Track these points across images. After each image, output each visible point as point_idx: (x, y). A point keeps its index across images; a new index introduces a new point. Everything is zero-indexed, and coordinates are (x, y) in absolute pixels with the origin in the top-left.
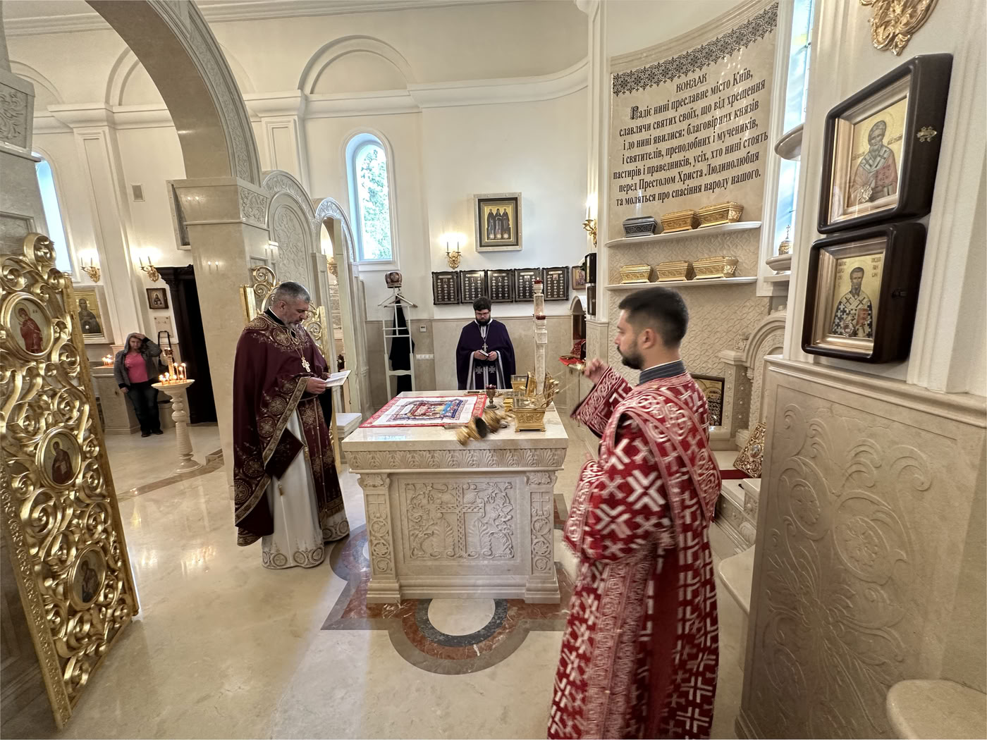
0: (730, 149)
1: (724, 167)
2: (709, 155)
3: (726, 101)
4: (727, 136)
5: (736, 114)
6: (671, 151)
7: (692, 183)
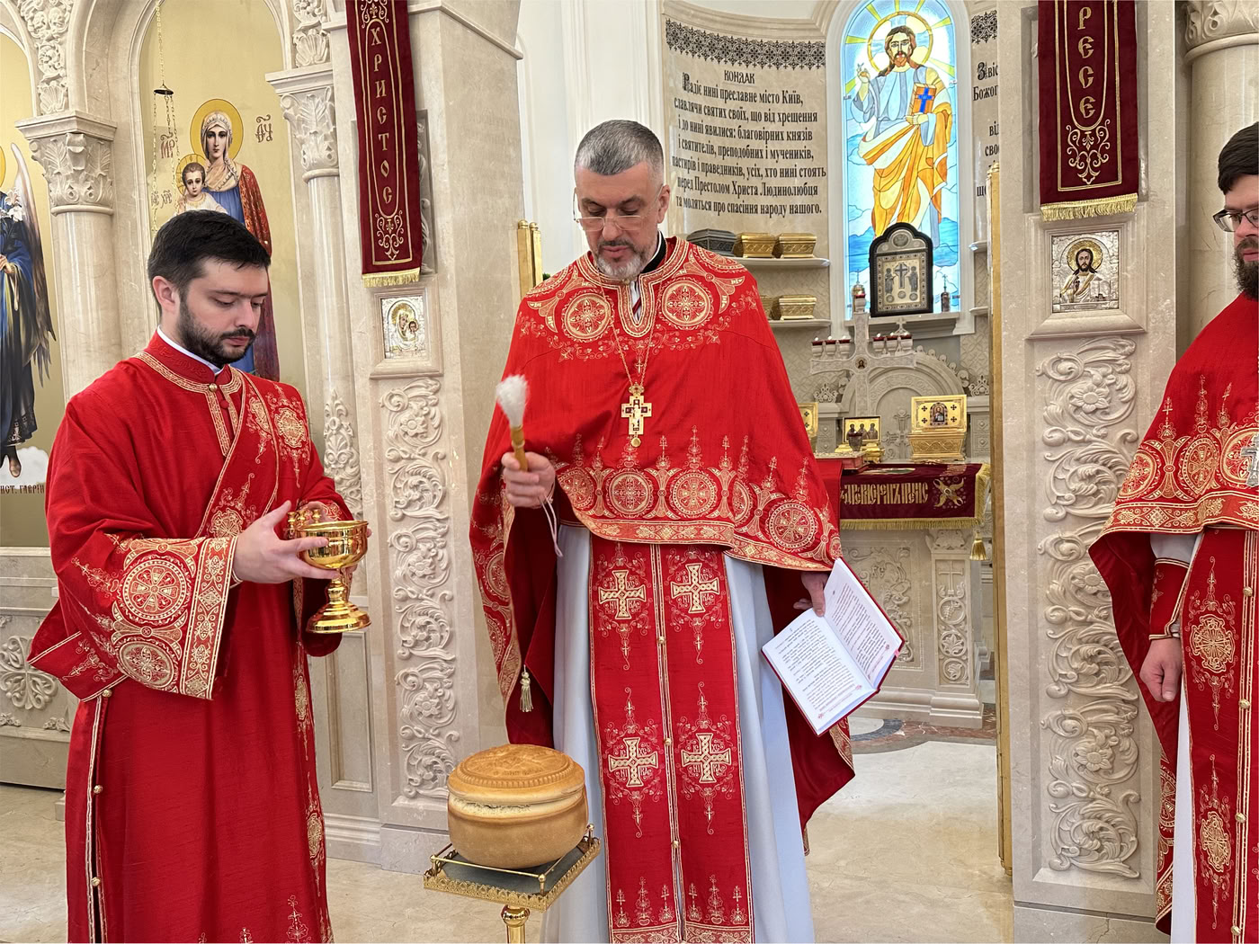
0: (787, 173)
1: (781, 191)
2: (763, 172)
3: (777, 118)
4: (781, 157)
5: (788, 136)
6: (724, 151)
7: (749, 200)
